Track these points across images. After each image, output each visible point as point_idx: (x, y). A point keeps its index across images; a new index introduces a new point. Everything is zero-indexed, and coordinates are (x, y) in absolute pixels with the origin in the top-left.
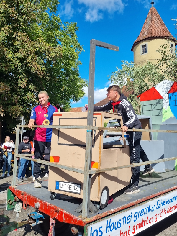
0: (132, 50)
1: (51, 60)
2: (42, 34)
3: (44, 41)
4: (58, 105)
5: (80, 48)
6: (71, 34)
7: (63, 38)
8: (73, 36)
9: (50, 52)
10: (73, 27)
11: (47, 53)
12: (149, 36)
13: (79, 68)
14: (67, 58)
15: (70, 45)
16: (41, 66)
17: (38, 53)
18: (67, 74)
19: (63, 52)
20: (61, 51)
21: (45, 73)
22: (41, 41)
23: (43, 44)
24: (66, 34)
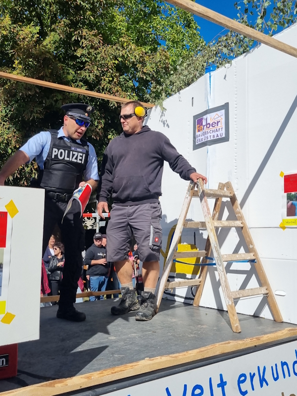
17: (121, 68)
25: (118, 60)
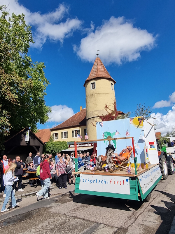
0: (84, 86)
1: (23, 90)
2: (16, 69)
5: (47, 82)
6: (39, 70)
8: (41, 72)
11: (20, 84)
12: (96, 77)
16: (14, 95)
19: (33, 84)
21: (17, 100)
23: (17, 77)
25: (10, 81)
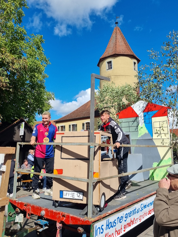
0: (98, 65)
1: (15, 71)
2: (6, 45)
3: (7, 52)
4: (22, 119)
5: (46, 61)
6: (36, 46)
7: (29, 49)
8: (38, 48)
9: (14, 64)
10: (39, 40)
11: (11, 64)
12: (114, 53)
13: (45, 81)
14: (33, 70)
15: (35, 57)
16: (4, 78)
18: (33, 86)
19: (28, 64)
20: (26, 63)
21: (8, 85)
22: (4, 52)
23: (7, 55)
24: (32, 46)
